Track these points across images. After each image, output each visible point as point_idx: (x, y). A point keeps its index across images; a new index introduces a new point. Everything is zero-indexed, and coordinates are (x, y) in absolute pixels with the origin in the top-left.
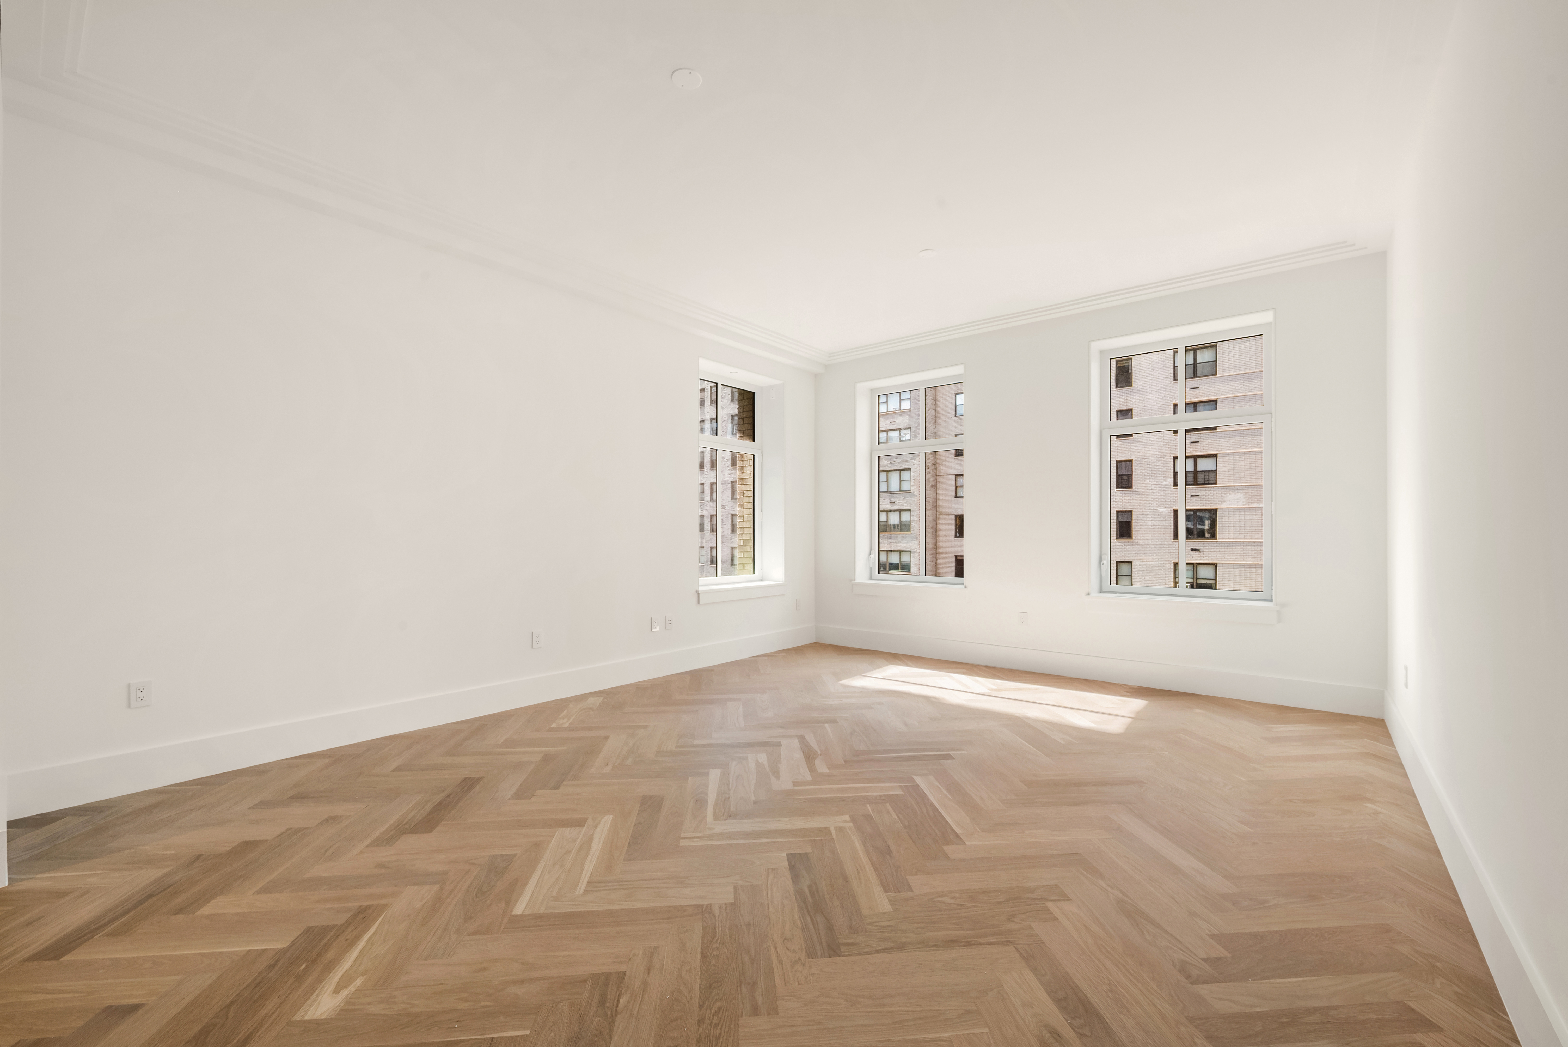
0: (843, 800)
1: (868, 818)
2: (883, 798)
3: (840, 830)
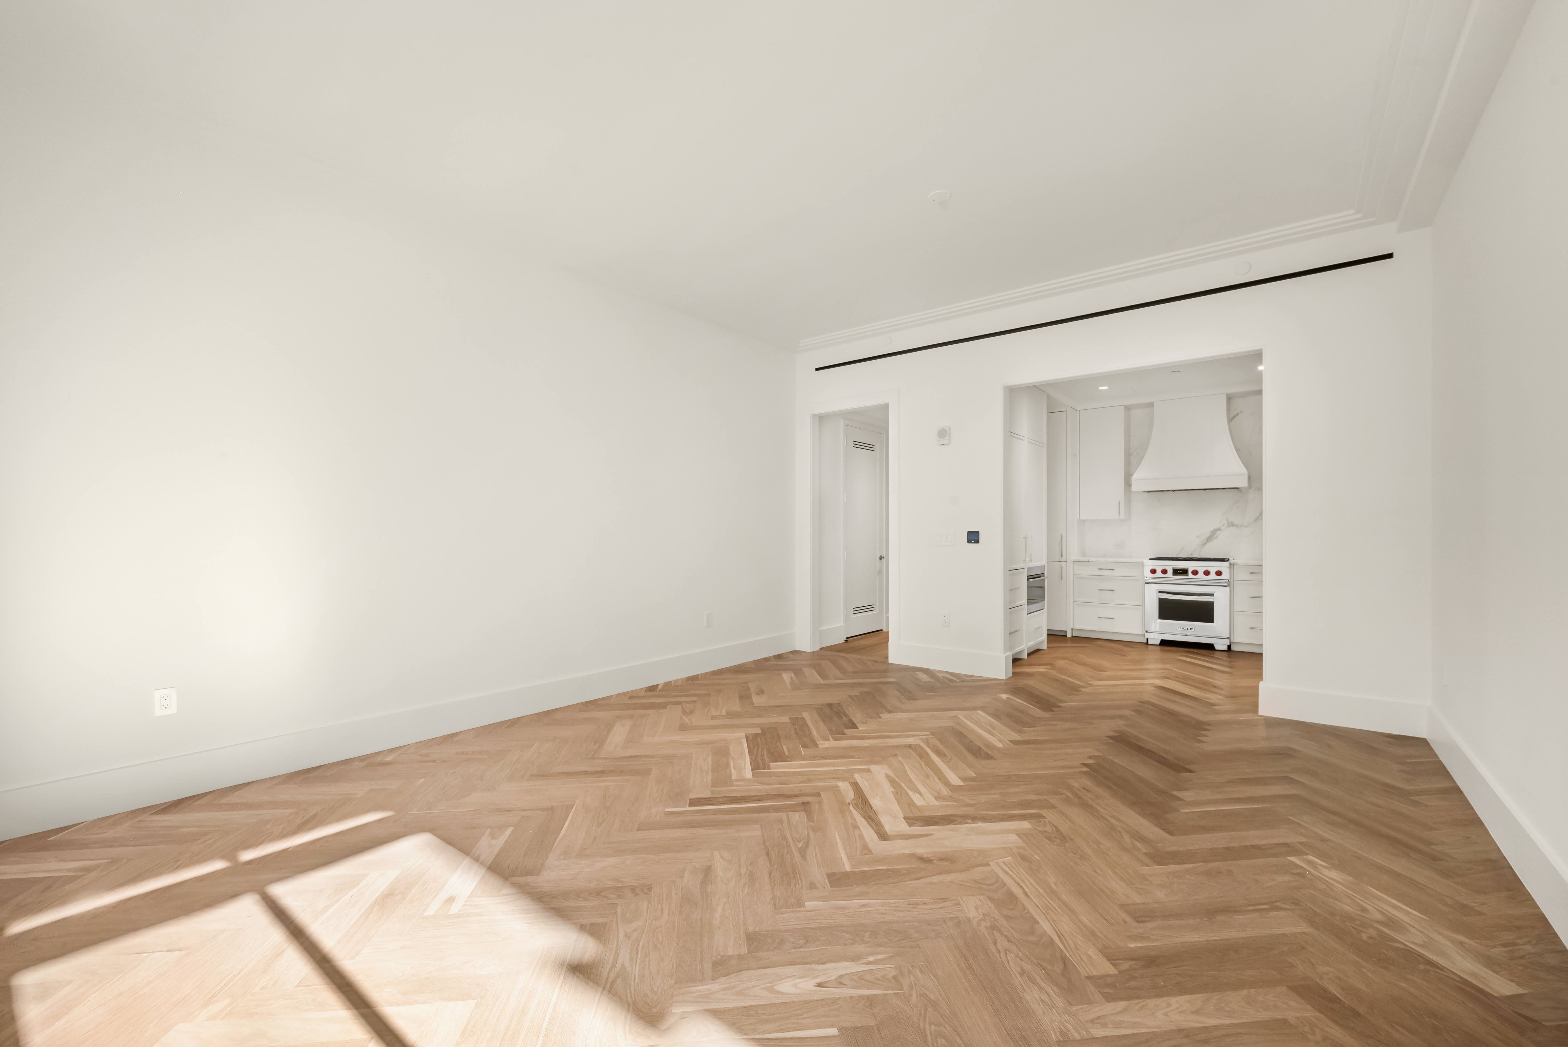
0: (823, 758)
1: (805, 746)
2: (789, 759)
3: (827, 740)
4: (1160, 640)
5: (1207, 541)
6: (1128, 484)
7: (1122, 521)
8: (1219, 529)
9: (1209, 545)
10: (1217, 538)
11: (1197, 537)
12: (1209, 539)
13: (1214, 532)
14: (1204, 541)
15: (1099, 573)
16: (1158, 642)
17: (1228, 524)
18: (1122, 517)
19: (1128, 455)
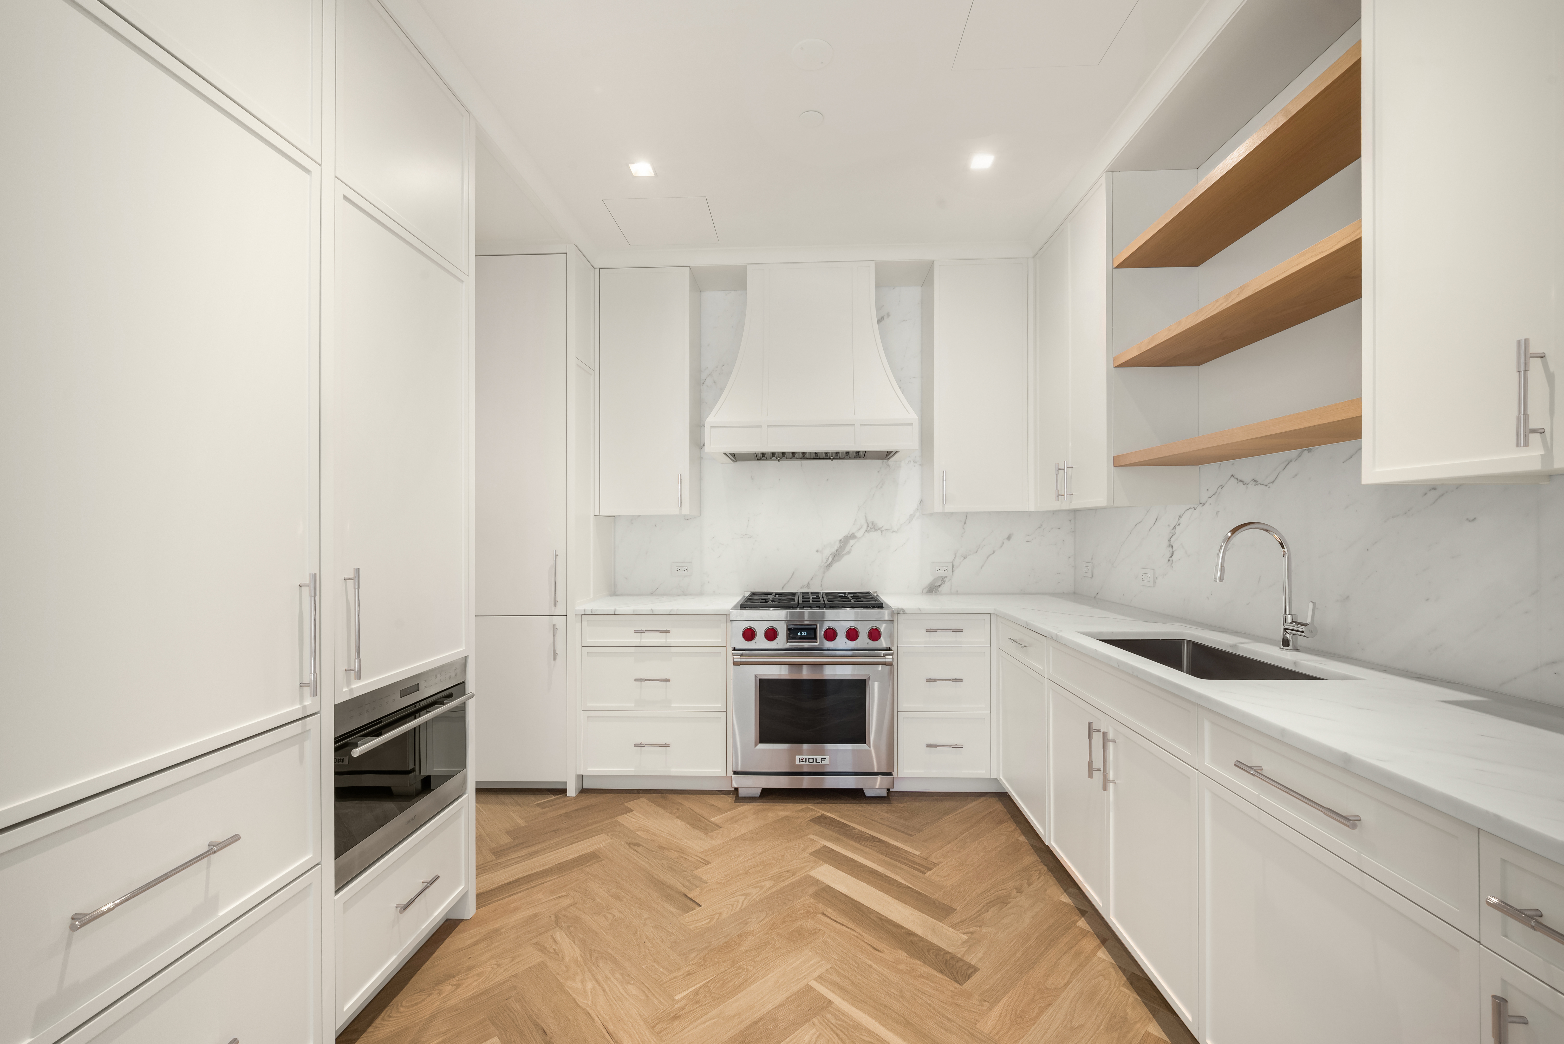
4: (760, 790)
5: (833, 560)
6: (697, 443)
7: (687, 518)
8: (853, 536)
9: (836, 566)
10: (849, 553)
11: (817, 551)
12: (837, 556)
13: (845, 541)
14: (828, 559)
15: (636, 640)
16: (758, 793)
17: (868, 526)
18: (686, 510)
19: (698, 383)
